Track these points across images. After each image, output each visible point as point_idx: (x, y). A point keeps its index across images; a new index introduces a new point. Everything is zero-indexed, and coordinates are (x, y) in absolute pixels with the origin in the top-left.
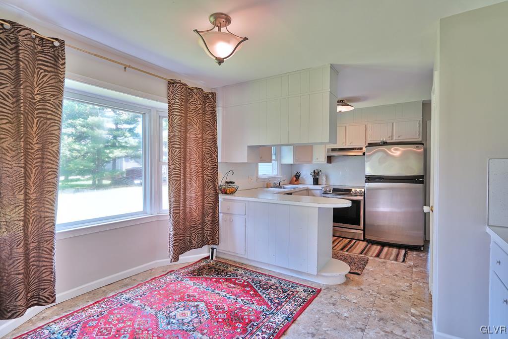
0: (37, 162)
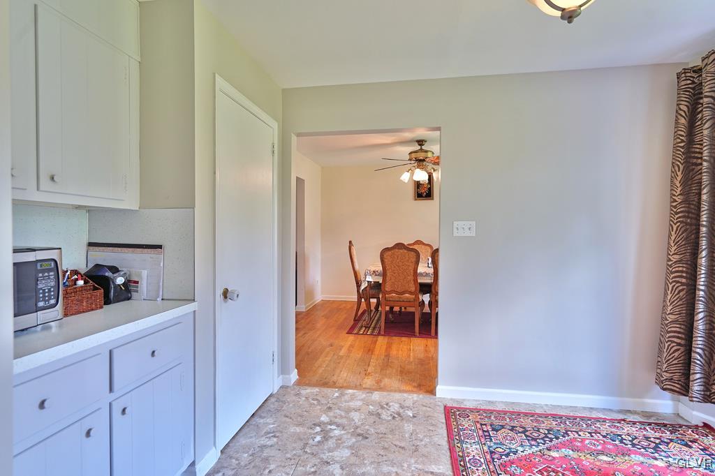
0: (680, 217)
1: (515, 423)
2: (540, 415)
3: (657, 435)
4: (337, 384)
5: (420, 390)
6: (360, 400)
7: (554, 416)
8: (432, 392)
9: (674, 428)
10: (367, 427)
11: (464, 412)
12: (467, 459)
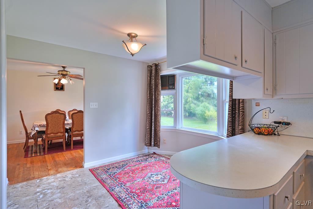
0: (149, 102)
1: (113, 166)
2: (119, 162)
3: (146, 158)
4: (35, 178)
5: (77, 168)
6: (52, 179)
7: (123, 161)
8: (82, 167)
9: (148, 155)
10: (62, 185)
11: (97, 169)
12: (104, 179)
